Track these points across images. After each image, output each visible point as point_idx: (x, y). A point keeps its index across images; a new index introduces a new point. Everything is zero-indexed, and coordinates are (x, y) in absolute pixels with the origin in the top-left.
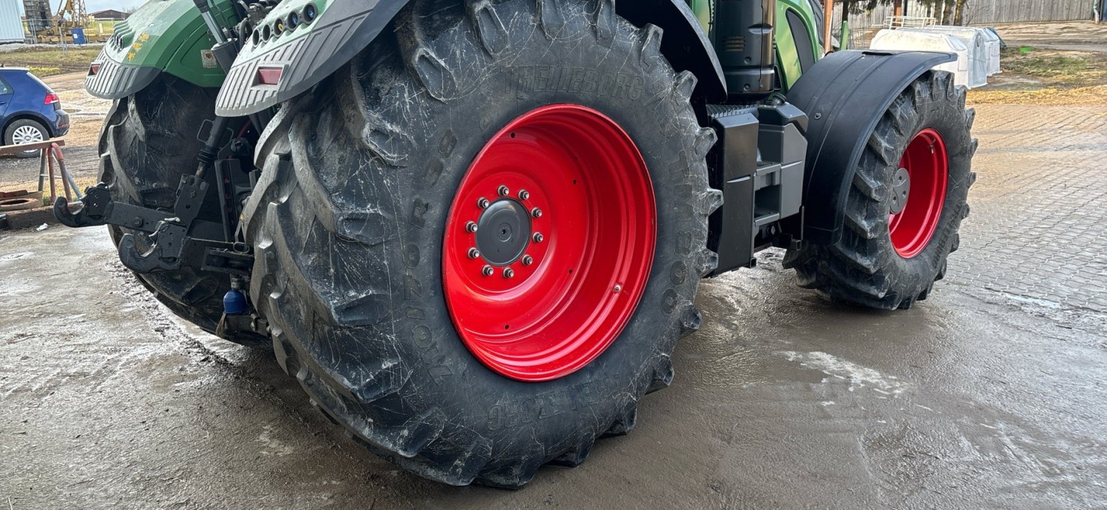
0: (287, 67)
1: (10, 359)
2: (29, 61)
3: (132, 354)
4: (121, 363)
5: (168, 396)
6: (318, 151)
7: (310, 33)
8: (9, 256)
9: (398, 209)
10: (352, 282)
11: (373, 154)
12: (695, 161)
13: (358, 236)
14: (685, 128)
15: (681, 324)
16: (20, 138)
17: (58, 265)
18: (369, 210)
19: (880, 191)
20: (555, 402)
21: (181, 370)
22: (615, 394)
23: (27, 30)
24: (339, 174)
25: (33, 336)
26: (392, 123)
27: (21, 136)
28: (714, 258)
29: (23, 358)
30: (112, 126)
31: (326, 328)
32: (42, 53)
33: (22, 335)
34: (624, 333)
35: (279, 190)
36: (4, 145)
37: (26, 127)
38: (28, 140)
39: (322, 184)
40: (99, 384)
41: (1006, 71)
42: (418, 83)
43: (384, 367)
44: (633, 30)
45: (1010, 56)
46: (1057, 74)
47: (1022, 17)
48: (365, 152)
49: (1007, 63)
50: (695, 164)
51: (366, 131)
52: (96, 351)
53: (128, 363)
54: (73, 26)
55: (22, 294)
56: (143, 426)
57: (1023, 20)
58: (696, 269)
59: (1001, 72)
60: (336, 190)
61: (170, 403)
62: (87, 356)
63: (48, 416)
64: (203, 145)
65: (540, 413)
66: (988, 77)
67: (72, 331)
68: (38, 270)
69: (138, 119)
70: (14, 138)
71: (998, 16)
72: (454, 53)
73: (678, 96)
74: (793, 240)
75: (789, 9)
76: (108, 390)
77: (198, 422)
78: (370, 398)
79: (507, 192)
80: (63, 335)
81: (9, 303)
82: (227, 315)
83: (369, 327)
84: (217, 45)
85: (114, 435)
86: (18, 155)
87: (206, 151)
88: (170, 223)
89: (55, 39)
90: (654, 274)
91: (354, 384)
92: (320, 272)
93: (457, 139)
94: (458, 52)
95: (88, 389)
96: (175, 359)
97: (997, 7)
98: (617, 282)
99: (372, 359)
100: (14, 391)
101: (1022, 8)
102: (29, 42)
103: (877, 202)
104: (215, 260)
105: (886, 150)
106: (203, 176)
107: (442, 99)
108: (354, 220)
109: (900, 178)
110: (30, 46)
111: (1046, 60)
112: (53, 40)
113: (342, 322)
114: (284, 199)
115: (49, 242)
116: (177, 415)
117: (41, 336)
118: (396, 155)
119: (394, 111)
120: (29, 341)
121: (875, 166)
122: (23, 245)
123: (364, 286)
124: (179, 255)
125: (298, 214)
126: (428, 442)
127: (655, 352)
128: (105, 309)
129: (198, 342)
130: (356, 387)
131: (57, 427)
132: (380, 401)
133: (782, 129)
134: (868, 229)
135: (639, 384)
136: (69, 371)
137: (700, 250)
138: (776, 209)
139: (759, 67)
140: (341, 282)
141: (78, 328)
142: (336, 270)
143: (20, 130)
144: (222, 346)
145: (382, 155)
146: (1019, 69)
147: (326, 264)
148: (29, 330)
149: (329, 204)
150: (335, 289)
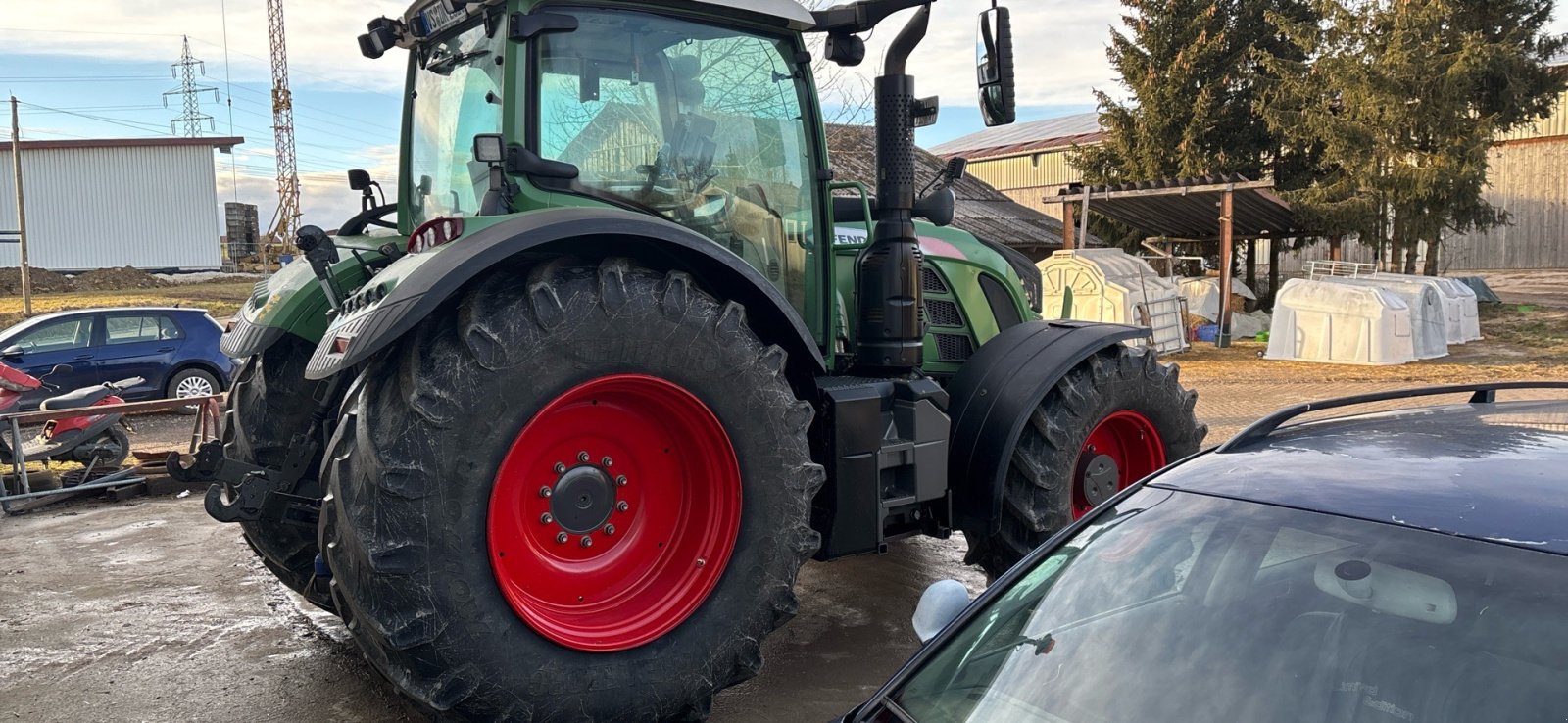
0: (353, 338)
1: (112, 625)
2: (222, 295)
3: (236, 626)
4: (222, 634)
5: (258, 667)
6: (377, 412)
7: (376, 310)
8: (139, 524)
9: (440, 467)
10: (392, 533)
11: (421, 416)
12: (786, 433)
13: (398, 490)
14: (772, 401)
15: (771, 605)
16: (185, 391)
17: (189, 535)
18: (412, 466)
19: (1047, 477)
20: (613, 675)
21: (280, 643)
22: (683, 675)
23: (227, 255)
24: (390, 433)
25: (141, 605)
26: (441, 389)
27: (187, 388)
28: (815, 538)
29: (125, 626)
30: (239, 384)
31: (369, 576)
32: (241, 285)
33: (131, 604)
34: (700, 610)
35: (345, 447)
36: (166, 398)
37: (194, 378)
38: (195, 394)
39: (374, 442)
40: (194, 652)
41: (1489, 337)
42: (469, 355)
43: (418, 616)
44: (710, 306)
45: (1501, 316)
46: (1558, 343)
47: (1545, 262)
48: (413, 414)
49: (1493, 326)
50: (785, 437)
51: (414, 395)
52: (201, 622)
53: (230, 633)
54: (284, 252)
55: (142, 563)
56: (223, 692)
57: (1547, 266)
58: (791, 547)
59: (1482, 338)
60: (386, 447)
61: (258, 673)
62: (190, 626)
63: (134, 679)
64: (318, 405)
65: (591, 685)
66: (1449, 346)
67: (182, 601)
68: (165, 540)
69: (262, 378)
70: (179, 391)
71: (1512, 260)
72: (509, 328)
73: (762, 369)
74: (940, 527)
75: (981, 274)
76: (201, 658)
77: (278, 692)
78: (403, 645)
79: (587, 458)
80: (172, 605)
81: (125, 572)
82: (316, 576)
83: (406, 576)
84: (332, 310)
85: (193, 699)
86: (179, 411)
87: (321, 411)
88: (256, 475)
89: (259, 268)
90: (739, 547)
91: (388, 630)
92: (365, 522)
93: (507, 404)
94: (512, 327)
95: (181, 657)
96: (281, 632)
97: (1507, 248)
98: (702, 557)
99: (408, 607)
100: (108, 655)
101: (1545, 249)
102: (228, 270)
103: (1046, 490)
104: (295, 514)
105: (1053, 432)
106: (313, 436)
107: (492, 369)
108: (396, 475)
109: (1102, 466)
110: (227, 275)
111: (1549, 324)
112: (257, 268)
113: (378, 569)
114: (346, 456)
115: (186, 510)
116: (261, 684)
117: (150, 605)
118: (441, 418)
119: (445, 379)
120: (136, 609)
121: (1042, 449)
122: (158, 513)
123: (403, 538)
124: (260, 508)
125: (355, 469)
126: (462, 697)
127: (737, 633)
128: (223, 582)
129: (307, 618)
130: (390, 633)
131: (141, 688)
132: (413, 651)
133: (913, 405)
134: (1035, 520)
135: (715, 667)
136: (167, 639)
137: (795, 527)
138: (912, 491)
139: (900, 340)
140: (383, 532)
141: (190, 599)
142: (379, 521)
143: (187, 382)
144: (330, 623)
145: (428, 418)
146: (1508, 335)
147: (372, 513)
148: (139, 599)
149: (374, 459)
150: (376, 538)
